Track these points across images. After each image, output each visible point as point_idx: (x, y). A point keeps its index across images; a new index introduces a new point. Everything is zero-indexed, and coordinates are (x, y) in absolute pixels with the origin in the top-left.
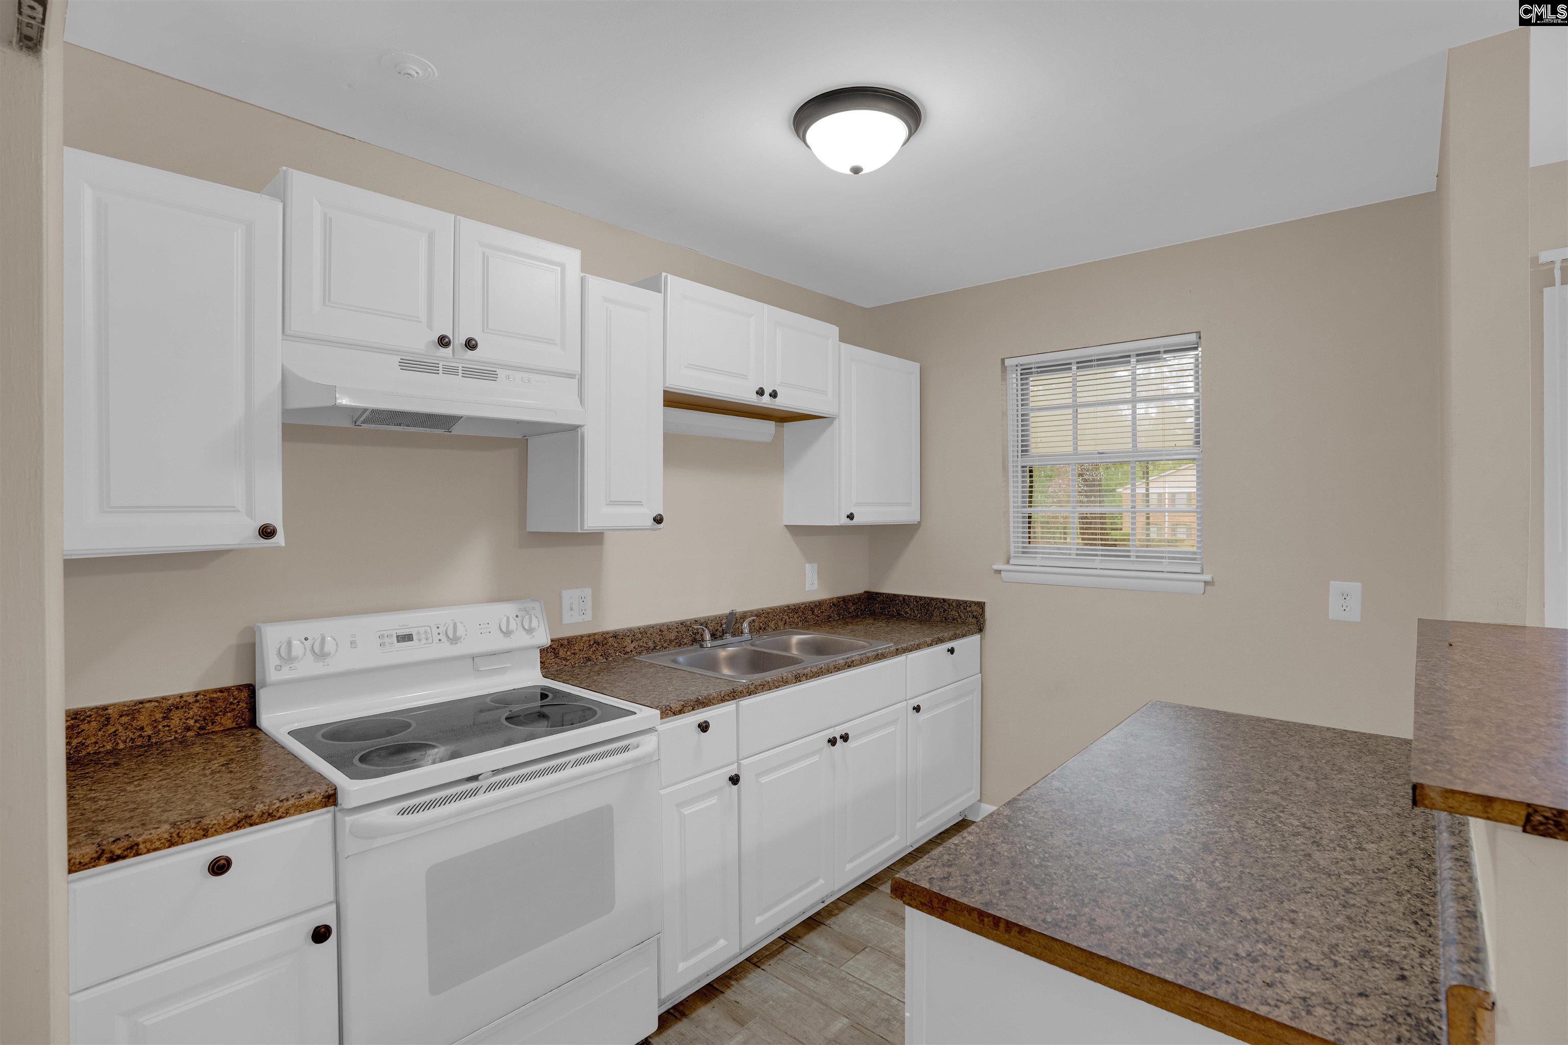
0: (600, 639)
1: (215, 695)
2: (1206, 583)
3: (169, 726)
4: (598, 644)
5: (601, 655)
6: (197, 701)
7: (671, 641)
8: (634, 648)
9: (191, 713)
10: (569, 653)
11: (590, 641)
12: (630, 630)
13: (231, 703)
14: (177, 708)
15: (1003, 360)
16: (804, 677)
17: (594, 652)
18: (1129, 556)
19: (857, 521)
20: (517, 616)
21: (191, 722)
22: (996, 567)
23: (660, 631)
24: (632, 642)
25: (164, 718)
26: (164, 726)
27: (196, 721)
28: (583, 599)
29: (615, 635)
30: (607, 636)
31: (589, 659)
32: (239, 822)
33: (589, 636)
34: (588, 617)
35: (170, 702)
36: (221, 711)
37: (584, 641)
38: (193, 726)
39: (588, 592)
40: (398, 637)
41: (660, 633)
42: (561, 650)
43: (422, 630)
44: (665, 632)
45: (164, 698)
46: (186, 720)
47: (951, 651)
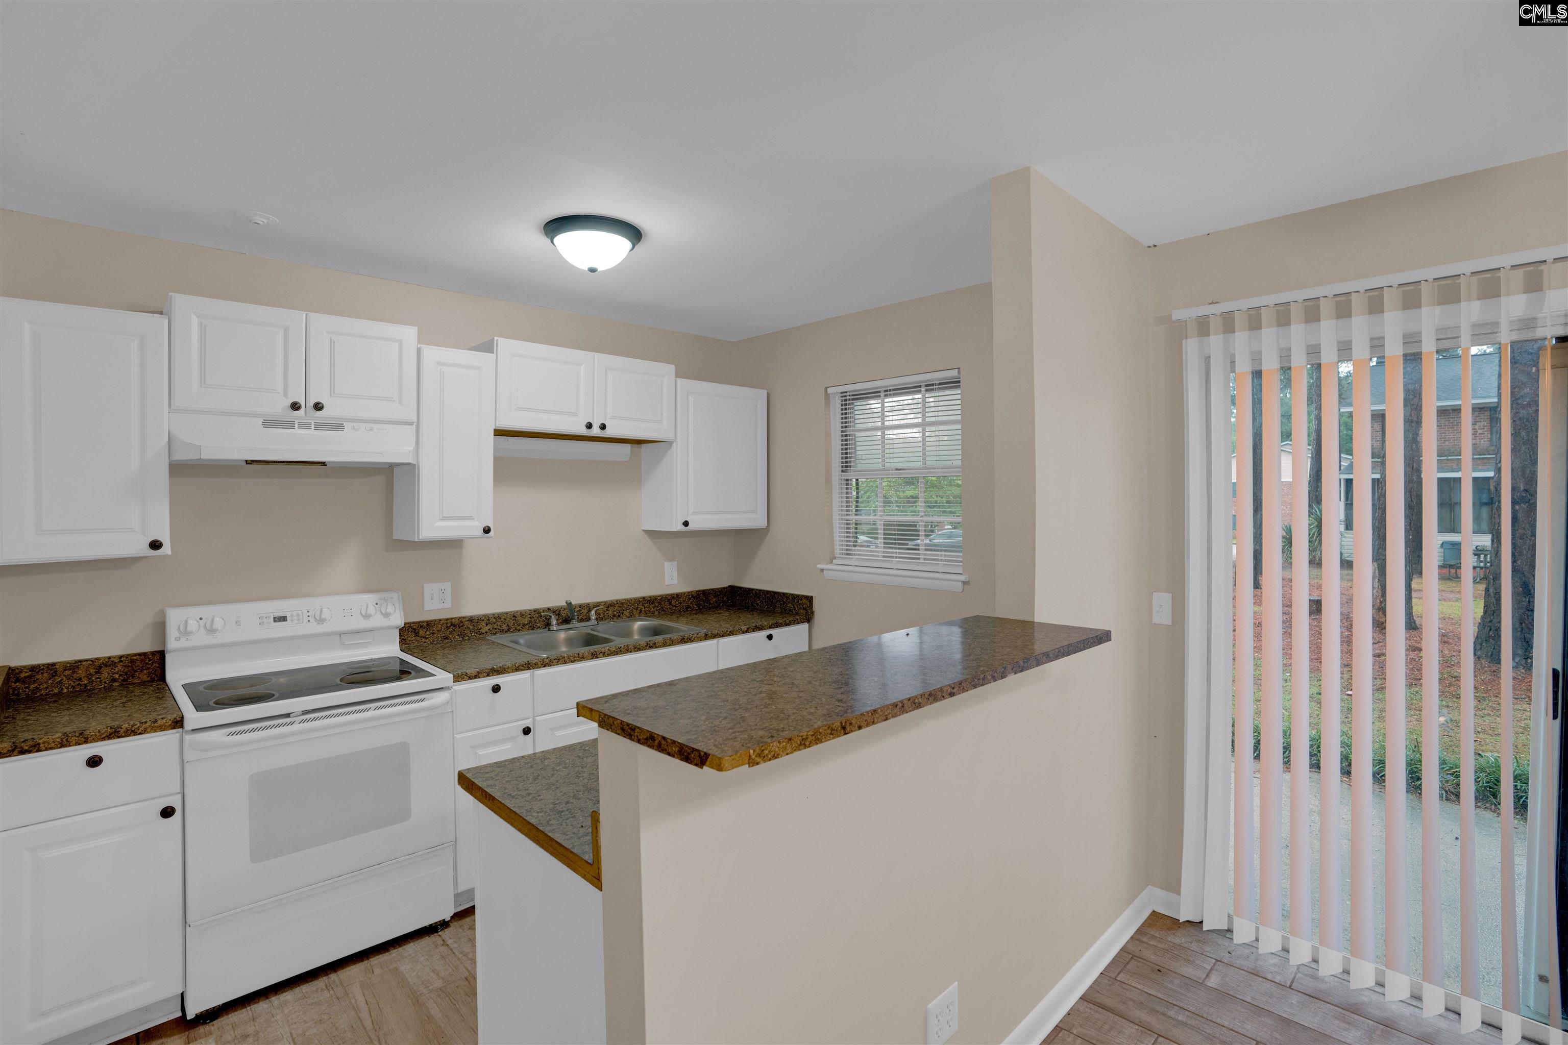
0: (456, 622)
1: (135, 658)
2: (964, 583)
3: (100, 678)
4: (455, 626)
5: (458, 635)
6: (121, 661)
7: (524, 625)
8: (489, 630)
9: (117, 670)
10: (428, 633)
11: (447, 623)
12: (485, 616)
13: (147, 664)
14: (106, 666)
15: (826, 389)
16: (601, 655)
17: (451, 633)
18: (919, 559)
19: (692, 527)
20: (377, 604)
21: (117, 676)
22: (820, 566)
23: (514, 616)
24: (487, 625)
25: (96, 673)
26: (96, 678)
27: (120, 675)
28: (443, 591)
29: (471, 620)
30: (463, 620)
31: (447, 638)
32: (110, 735)
33: (447, 620)
34: (448, 605)
35: (101, 661)
36: (139, 669)
37: (441, 623)
38: (118, 679)
39: (447, 585)
40: (274, 618)
41: (513, 618)
42: (420, 630)
43: (295, 613)
44: (519, 618)
45: (97, 659)
46: (113, 674)
47: (770, 637)
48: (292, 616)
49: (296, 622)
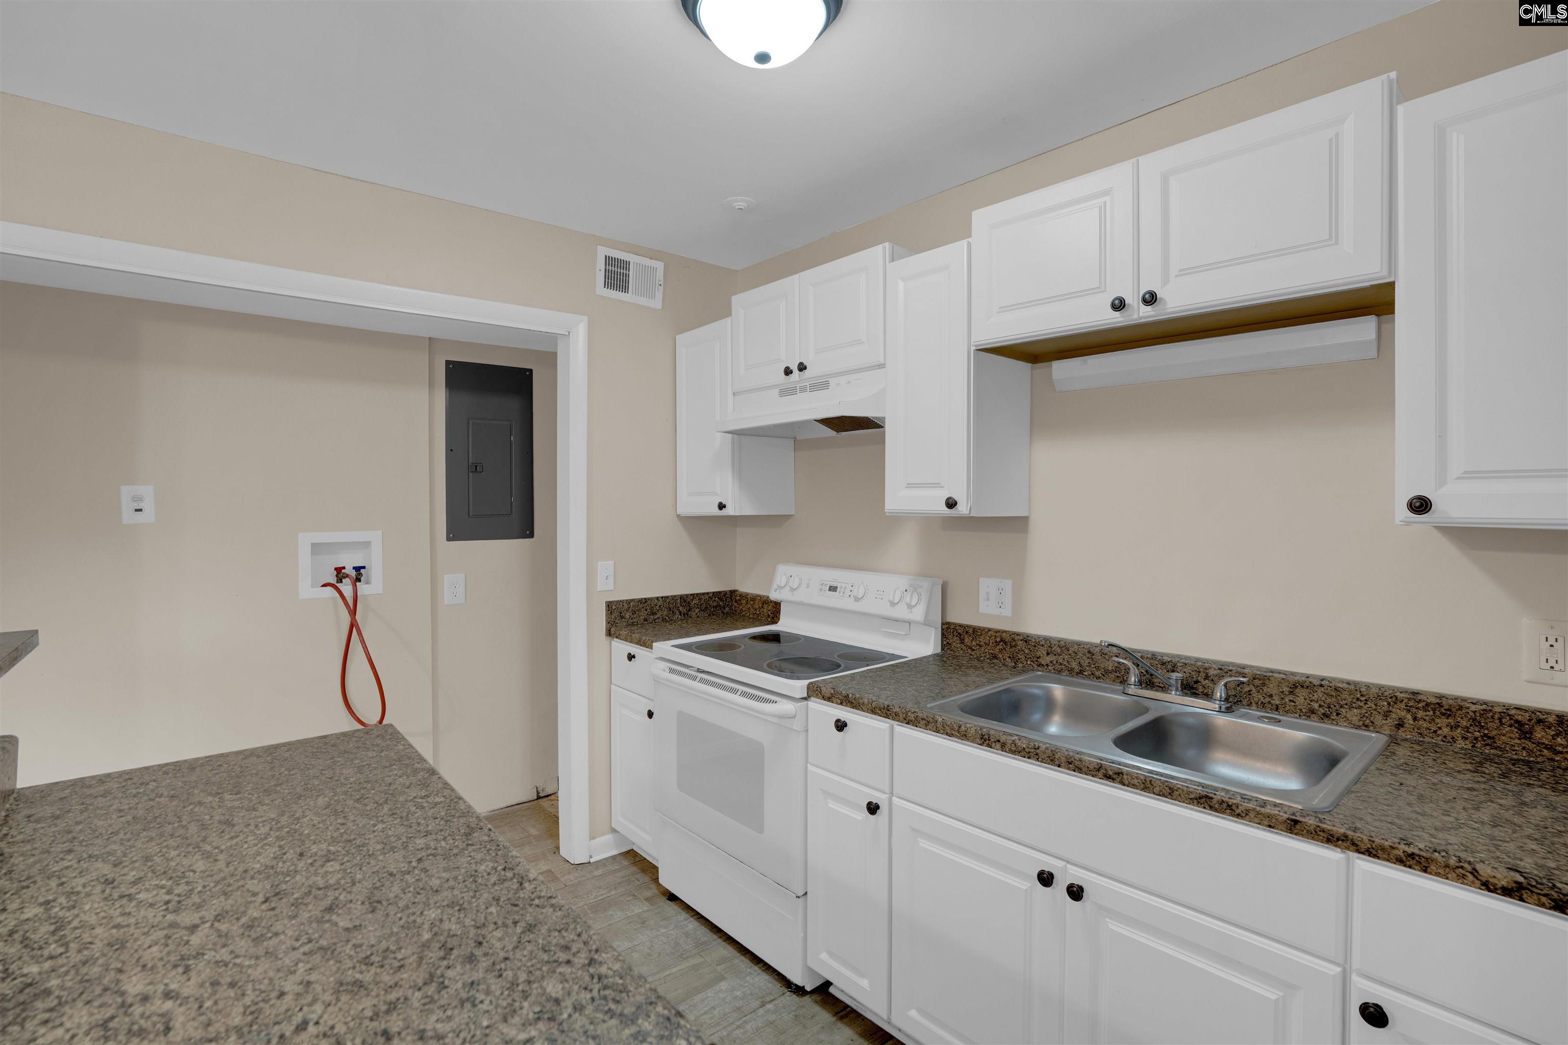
0: (1007, 637)
4: (1005, 643)
5: (1010, 657)
7: (1107, 672)
8: (1051, 662)
10: (974, 643)
11: (996, 637)
12: (1046, 639)
13: (773, 606)
17: (1001, 651)
20: (906, 591)
23: (1089, 652)
24: (1048, 654)
28: (1000, 591)
29: (1026, 639)
30: (1017, 638)
31: (995, 657)
33: (997, 631)
34: (1007, 612)
37: (989, 635)
39: (1008, 584)
40: (830, 587)
41: (1088, 655)
42: (966, 637)
43: (844, 586)
44: (1097, 657)
48: (841, 587)
49: (842, 594)
